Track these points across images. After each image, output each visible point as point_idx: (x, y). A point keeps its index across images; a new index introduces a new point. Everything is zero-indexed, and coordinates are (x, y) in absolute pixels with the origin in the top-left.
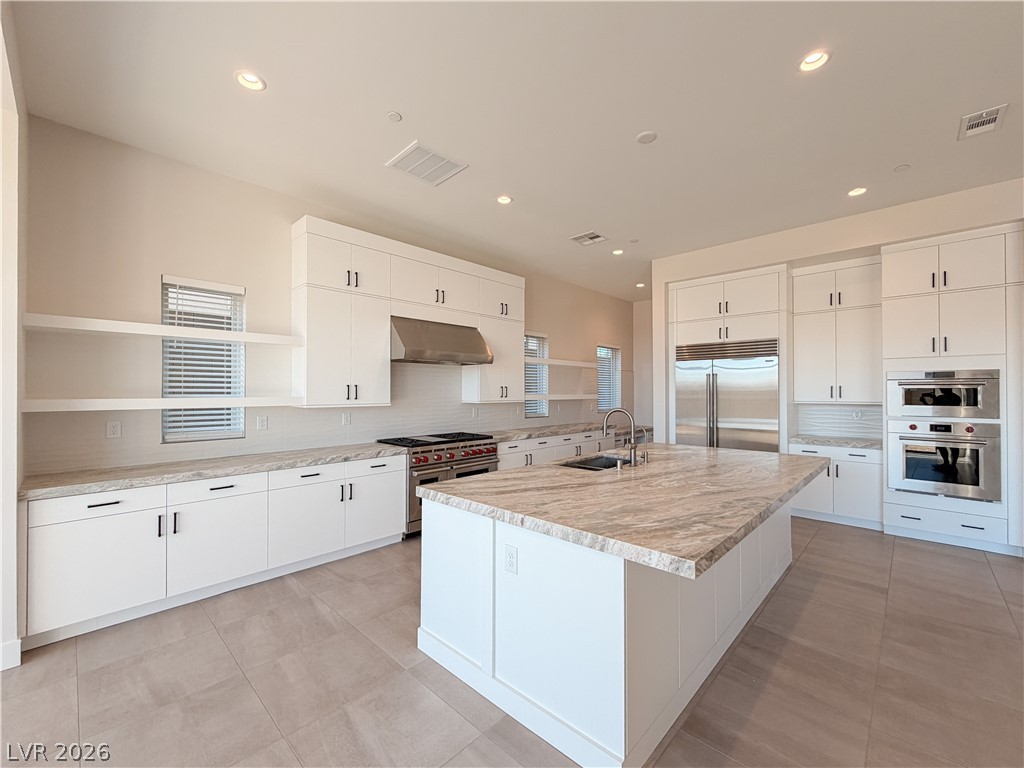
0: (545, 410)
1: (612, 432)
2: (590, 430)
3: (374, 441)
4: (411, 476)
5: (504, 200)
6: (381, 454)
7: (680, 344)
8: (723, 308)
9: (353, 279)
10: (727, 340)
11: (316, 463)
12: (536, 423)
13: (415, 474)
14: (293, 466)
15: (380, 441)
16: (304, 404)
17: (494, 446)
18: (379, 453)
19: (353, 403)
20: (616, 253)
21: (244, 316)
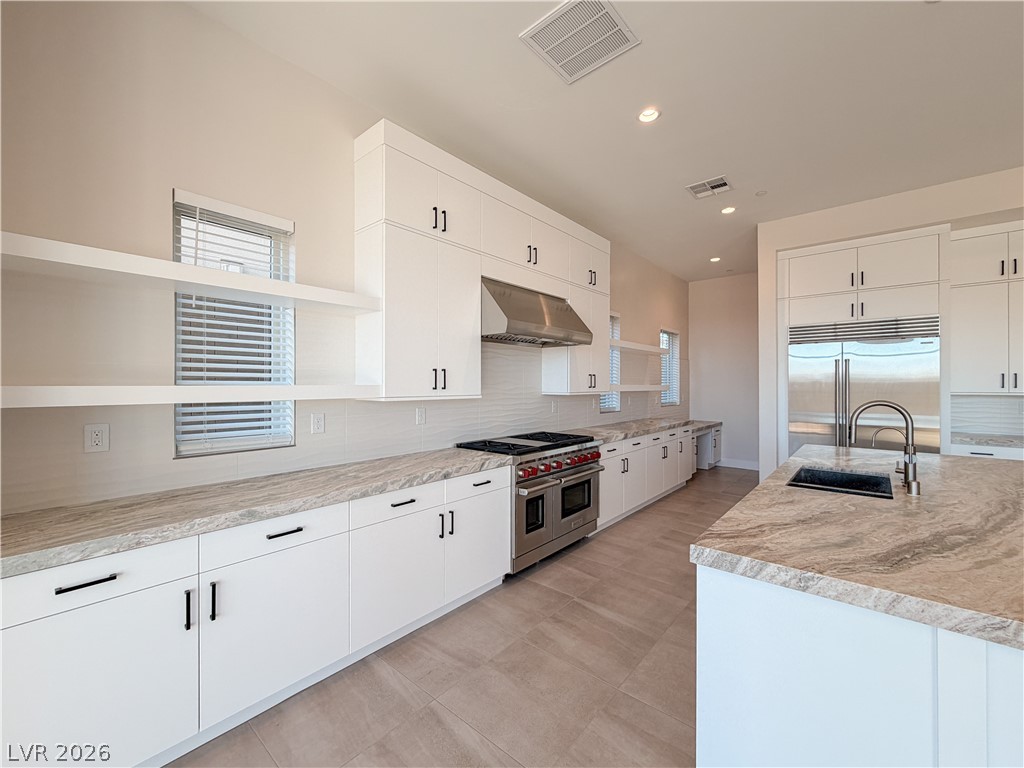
0: (615, 403)
1: (690, 428)
2: (674, 427)
3: (451, 445)
4: (518, 496)
5: (649, 115)
6: (485, 466)
7: (793, 325)
8: (858, 279)
9: (440, 219)
10: (862, 319)
11: (410, 483)
12: (610, 419)
13: (525, 492)
14: (382, 490)
15: (459, 446)
16: (382, 395)
17: (596, 450)
18: (483, 464)
19: (440, 394)
20: (725, 211)
21: (292, 265)
